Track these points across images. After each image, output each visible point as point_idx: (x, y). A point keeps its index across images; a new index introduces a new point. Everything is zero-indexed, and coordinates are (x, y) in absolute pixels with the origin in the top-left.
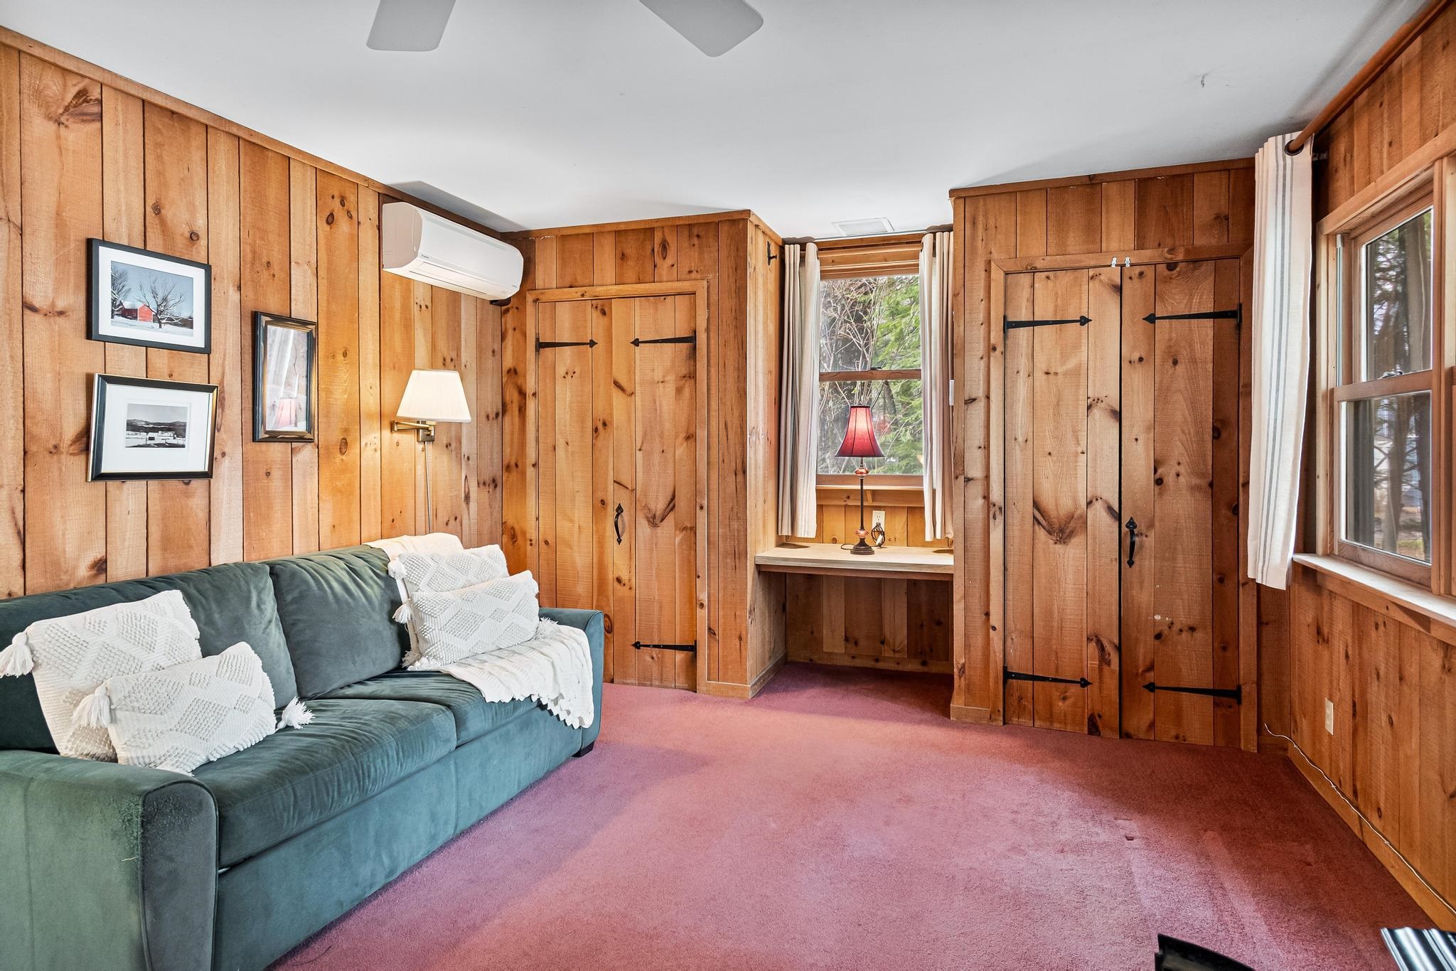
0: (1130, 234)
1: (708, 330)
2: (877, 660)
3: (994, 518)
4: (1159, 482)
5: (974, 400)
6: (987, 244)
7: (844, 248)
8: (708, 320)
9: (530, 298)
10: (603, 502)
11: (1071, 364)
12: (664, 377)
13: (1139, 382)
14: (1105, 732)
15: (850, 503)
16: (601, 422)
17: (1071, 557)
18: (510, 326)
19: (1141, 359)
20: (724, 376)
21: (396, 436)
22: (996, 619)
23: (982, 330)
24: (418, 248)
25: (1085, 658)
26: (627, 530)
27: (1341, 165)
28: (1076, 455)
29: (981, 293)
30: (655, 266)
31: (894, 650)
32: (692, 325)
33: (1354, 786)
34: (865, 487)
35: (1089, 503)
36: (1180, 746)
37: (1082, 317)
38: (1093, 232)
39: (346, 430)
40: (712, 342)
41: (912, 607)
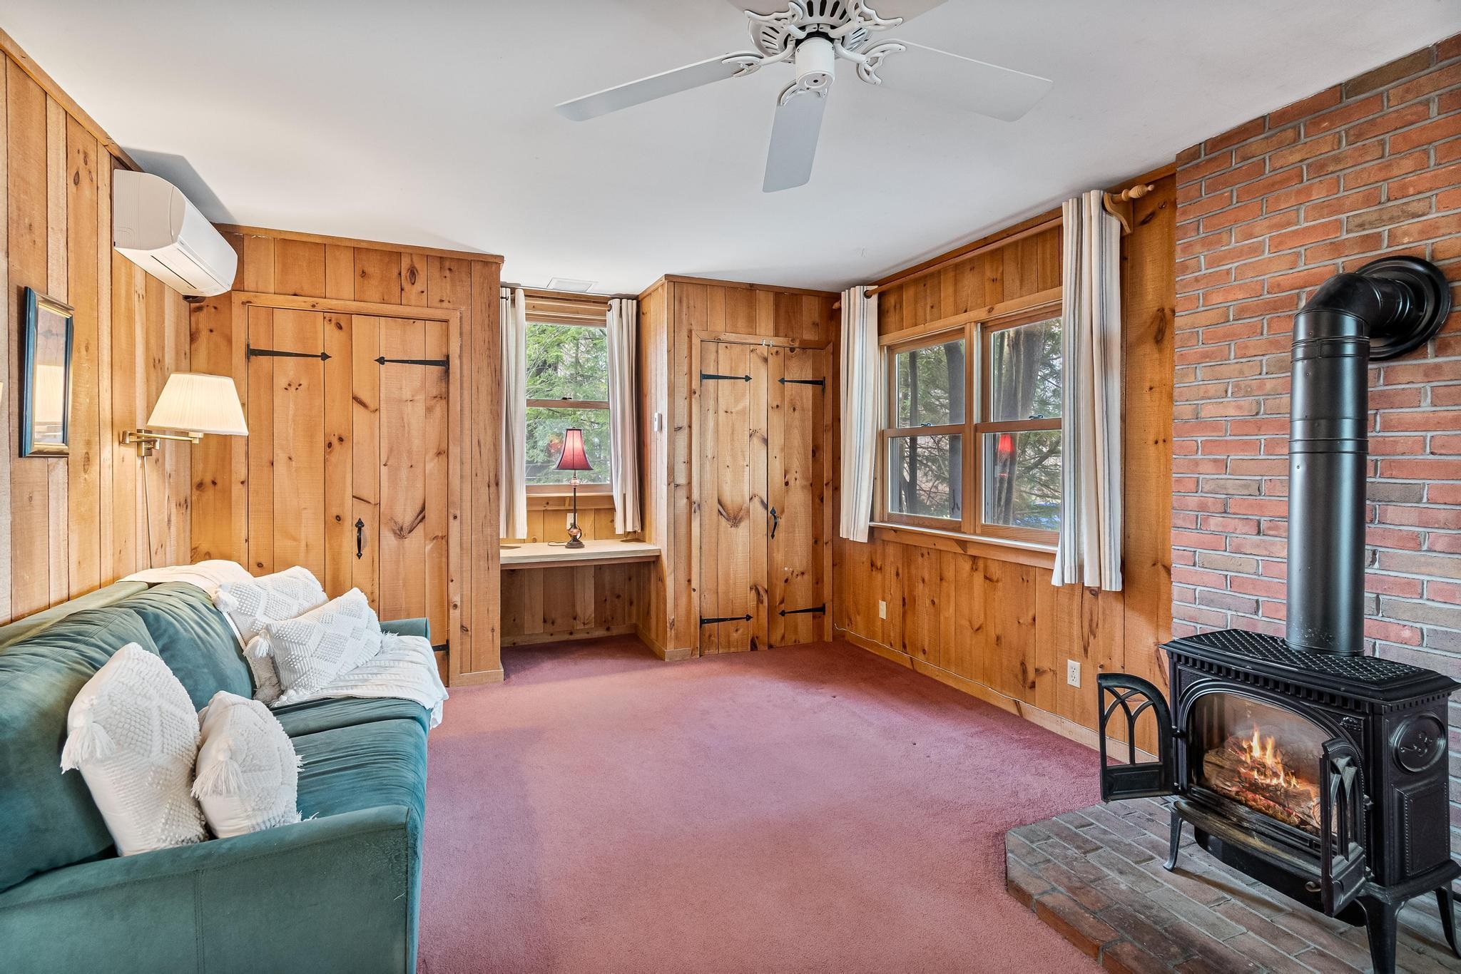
0: (771, 325)
1: (461, 357)
2: (571, 634)
3: (695, 512)
4: (787, 484)
5: (681, 428)
6: (688, 318)
8: (461, 347)
9: (238, 298)
10: (338, 518)
11: (740, 407)
12: (413, 396)
13: (776, 419)
14: (761, 647)
15: (549, 508)
16: (337, 437)
17: (742, 532)
18: (204, 328)
19: (778, 406)
20: (478, 399)
21: (123, 448)
22: (695, 584)
23: (686, 378)
24: (178, 232)
25: (748, 600)
26: (369, 544)
27: (892, 309)
28: (743, 467)
29: (686, 353)
30: (402, 289)
31: (584, 624)
32: (444, 351)
33: (904, 643)
34: (577, 494)
35: (751, 499)
36: (798, 646)
37: (746, 376)
38: (752, 321)
39: (88, 443)
40: (465, 367)
41: (598, 587)
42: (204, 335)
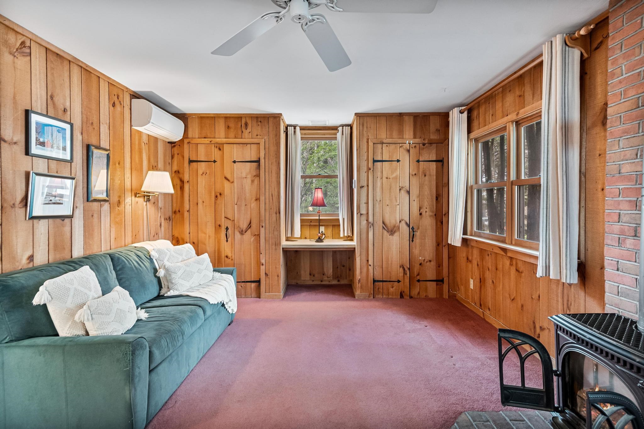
0: (412, 133)
1: (265, 158)
2: (322, 281)
3: (370, 227)
4: (421, 214)
5: (363, 187)
6: (367, 133)
7: (309, 129)
8: (265, 154)
9: (186, 141)
10: (220, 226)
11: (394, 175)
12: (246, 176)
13: (414, 180)
14: (405, 297)
15: (312, 224)
16: (219, 193)
17: (395, 238)
18: (176, 153)
19: (415, 174)
20: (271, 176)
21: (137, 199)
22: (371, 262)
23: (366, 163)
24: (150, 119)
25: (399, 272)
26: (230, 237)
27: (475, 118)
28: (396, 206)
29: (366, 150)
30: (242, 132)
31: (328, 277)
32: (258, 156)
33: (480, 303)
34: (320, 218)
35: (400, 222)
36: (427, 298)
37: (398, 160)
38: (401, 133)
39: (120, 197)
40: (266, 163)
41: (334, 261)
42: (176, 156)
